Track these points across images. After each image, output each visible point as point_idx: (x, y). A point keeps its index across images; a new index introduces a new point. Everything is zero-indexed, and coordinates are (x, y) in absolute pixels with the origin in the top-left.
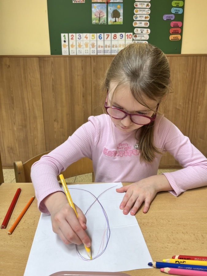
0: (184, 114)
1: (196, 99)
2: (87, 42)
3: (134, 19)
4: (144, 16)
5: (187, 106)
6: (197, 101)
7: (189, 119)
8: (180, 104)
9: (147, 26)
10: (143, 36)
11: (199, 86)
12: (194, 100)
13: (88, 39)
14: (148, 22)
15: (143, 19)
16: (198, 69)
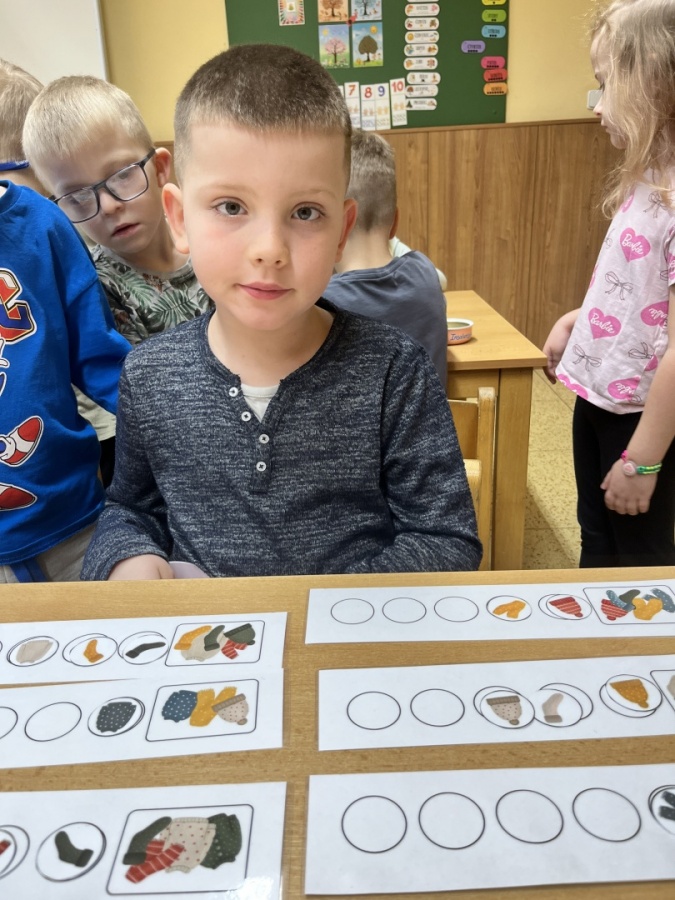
0: (517, 251)
1: (540, 217)
3: (407, 54)
4: (427, 46)
5: (522, 233)
6: (543, 221)
7: (527, 260)
8: (509, 229)
9: (434, 68)
10: (426, 89)
11: (546, 190)
12: (536, 220)
14: (434, 59)
15: (425, 53)
16: (541, 153)
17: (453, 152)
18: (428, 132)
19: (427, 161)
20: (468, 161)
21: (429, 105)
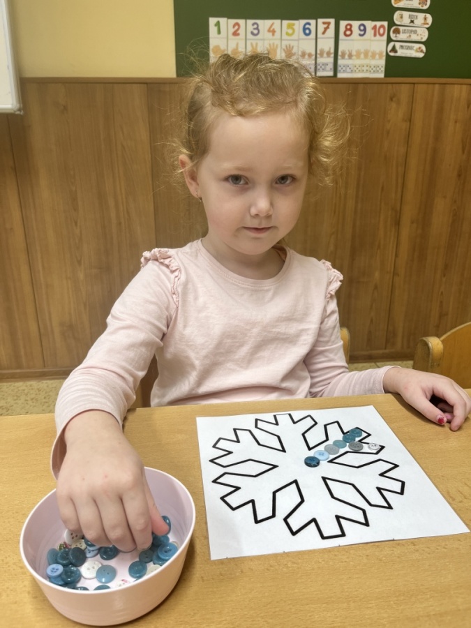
2: (273, 44)
9: (425, 7)
10: (415, 32)
13: (276, 34)
17: (441, 110)
18: (414, 84)
19: (410, 119)
20: (456, 122)
21: (416, 52)
